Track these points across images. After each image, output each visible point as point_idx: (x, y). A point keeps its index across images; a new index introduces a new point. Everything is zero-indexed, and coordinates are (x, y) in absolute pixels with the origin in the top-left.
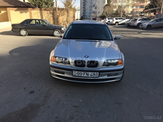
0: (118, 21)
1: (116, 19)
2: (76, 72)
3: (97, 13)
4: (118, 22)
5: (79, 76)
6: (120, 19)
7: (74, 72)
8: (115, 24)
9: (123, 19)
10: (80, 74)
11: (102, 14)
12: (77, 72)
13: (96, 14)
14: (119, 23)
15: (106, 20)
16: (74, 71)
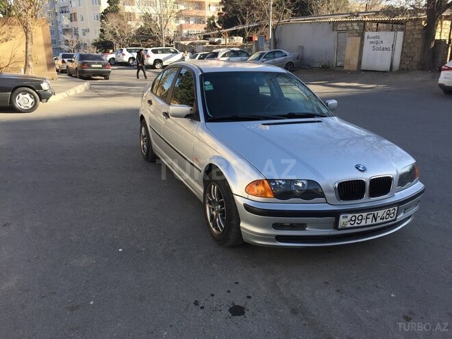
0: (160, 56)
1: (155, 52)
2: (347, 217)
3: (80, 33)
4: (160, 61)
5: (356, 225)
6: (163, 51)
7: (343, 217)
8: (153, 67)
9: (170, 52)
10: (357, 221)
11: (101, 37)
12: (350, 216)
13: (77, 34)
14: (164, 64)
15: (123, 55)
16: (341, 216)
